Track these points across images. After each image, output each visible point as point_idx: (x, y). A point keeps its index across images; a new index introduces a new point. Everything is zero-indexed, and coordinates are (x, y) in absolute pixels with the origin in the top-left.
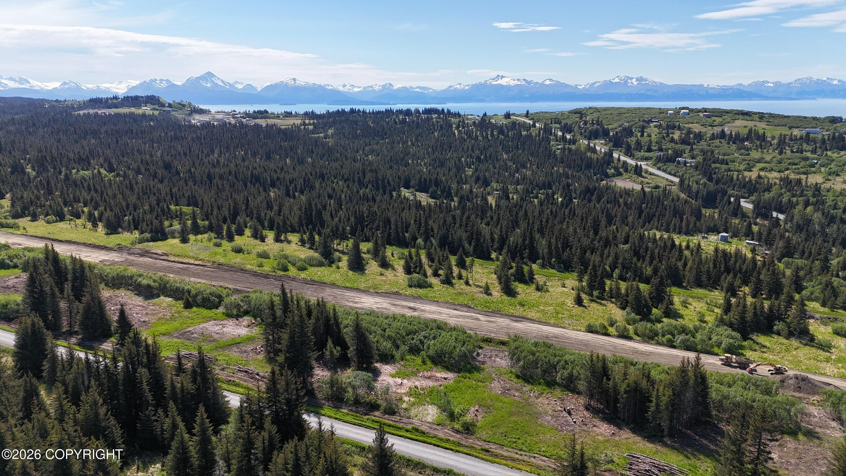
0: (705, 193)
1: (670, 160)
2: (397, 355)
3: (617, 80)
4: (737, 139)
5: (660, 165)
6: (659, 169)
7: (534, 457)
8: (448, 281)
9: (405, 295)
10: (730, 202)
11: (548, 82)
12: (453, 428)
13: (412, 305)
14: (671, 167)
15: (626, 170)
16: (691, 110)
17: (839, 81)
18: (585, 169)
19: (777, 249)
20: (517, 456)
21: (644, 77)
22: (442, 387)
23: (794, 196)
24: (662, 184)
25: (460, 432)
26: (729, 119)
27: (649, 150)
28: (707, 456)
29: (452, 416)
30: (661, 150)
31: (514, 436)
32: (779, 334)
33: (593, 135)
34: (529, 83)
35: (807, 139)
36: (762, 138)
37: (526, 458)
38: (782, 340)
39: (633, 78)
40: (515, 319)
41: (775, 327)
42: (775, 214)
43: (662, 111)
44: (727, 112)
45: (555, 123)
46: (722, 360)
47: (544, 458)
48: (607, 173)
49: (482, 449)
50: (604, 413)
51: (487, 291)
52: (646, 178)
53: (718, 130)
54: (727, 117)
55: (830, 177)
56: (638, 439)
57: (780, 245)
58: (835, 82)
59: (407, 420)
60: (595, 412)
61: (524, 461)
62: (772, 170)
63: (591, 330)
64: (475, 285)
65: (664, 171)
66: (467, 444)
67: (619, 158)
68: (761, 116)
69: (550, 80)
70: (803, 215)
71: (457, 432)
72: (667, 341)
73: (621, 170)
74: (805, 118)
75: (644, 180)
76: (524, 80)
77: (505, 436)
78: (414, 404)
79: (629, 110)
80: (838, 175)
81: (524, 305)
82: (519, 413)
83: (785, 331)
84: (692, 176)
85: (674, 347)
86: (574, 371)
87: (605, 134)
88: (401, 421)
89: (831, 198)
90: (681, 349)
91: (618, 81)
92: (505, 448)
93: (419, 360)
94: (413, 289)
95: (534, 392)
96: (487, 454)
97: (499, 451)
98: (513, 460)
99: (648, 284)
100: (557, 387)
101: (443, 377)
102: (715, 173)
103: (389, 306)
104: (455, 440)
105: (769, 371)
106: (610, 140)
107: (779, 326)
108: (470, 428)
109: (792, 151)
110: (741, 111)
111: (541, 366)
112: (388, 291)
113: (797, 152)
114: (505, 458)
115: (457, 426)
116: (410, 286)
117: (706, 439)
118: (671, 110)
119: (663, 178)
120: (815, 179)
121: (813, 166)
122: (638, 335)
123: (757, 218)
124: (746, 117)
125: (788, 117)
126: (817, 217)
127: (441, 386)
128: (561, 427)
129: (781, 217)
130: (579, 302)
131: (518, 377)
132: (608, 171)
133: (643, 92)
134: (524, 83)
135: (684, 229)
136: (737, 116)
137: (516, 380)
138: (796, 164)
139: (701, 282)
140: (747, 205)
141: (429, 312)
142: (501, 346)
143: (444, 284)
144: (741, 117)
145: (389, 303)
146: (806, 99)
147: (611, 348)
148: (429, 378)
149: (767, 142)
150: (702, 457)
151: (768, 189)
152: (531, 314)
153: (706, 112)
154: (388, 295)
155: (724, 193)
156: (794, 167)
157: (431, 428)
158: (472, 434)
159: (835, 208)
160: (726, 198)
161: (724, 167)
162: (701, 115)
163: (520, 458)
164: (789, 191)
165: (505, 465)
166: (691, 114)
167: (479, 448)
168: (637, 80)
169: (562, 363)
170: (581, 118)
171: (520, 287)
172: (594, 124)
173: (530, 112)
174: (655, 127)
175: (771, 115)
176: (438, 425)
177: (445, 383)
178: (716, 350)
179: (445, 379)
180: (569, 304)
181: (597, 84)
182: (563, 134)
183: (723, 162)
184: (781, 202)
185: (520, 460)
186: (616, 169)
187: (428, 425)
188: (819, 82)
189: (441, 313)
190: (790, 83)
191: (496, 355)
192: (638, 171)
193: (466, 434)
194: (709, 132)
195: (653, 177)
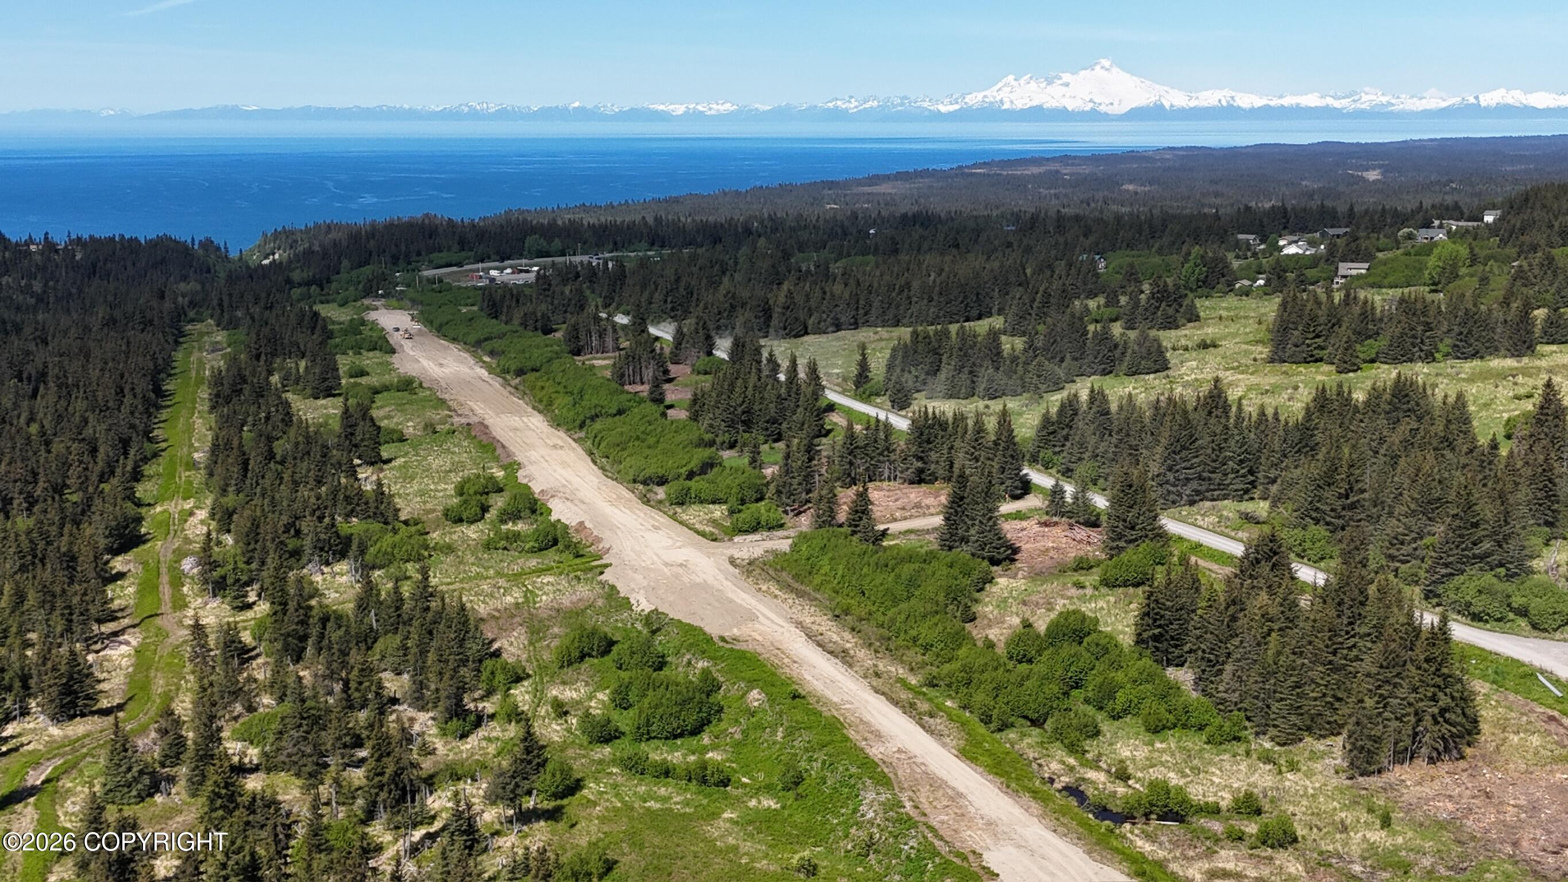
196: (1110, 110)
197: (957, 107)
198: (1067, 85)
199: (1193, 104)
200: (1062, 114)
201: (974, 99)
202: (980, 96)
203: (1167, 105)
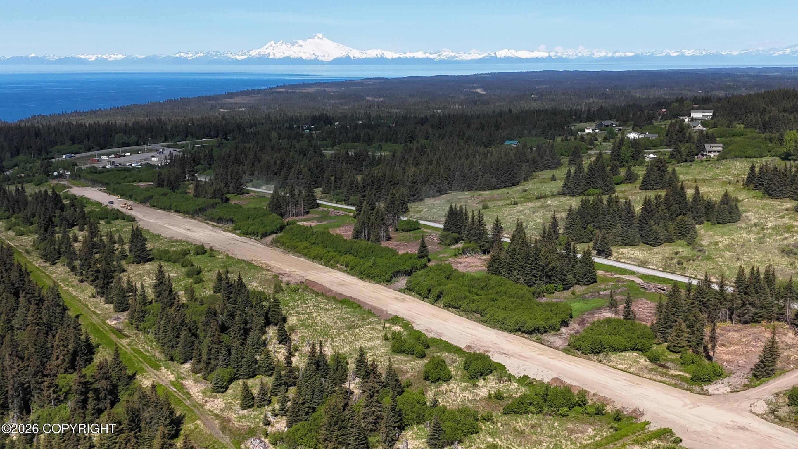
196: (323, 59)
197: (245, 57)
198: (301, 46)
199: (364, 56)
200: (300, 61)
201: (254, 53)
202: (257, 51)
203: (352, 56)
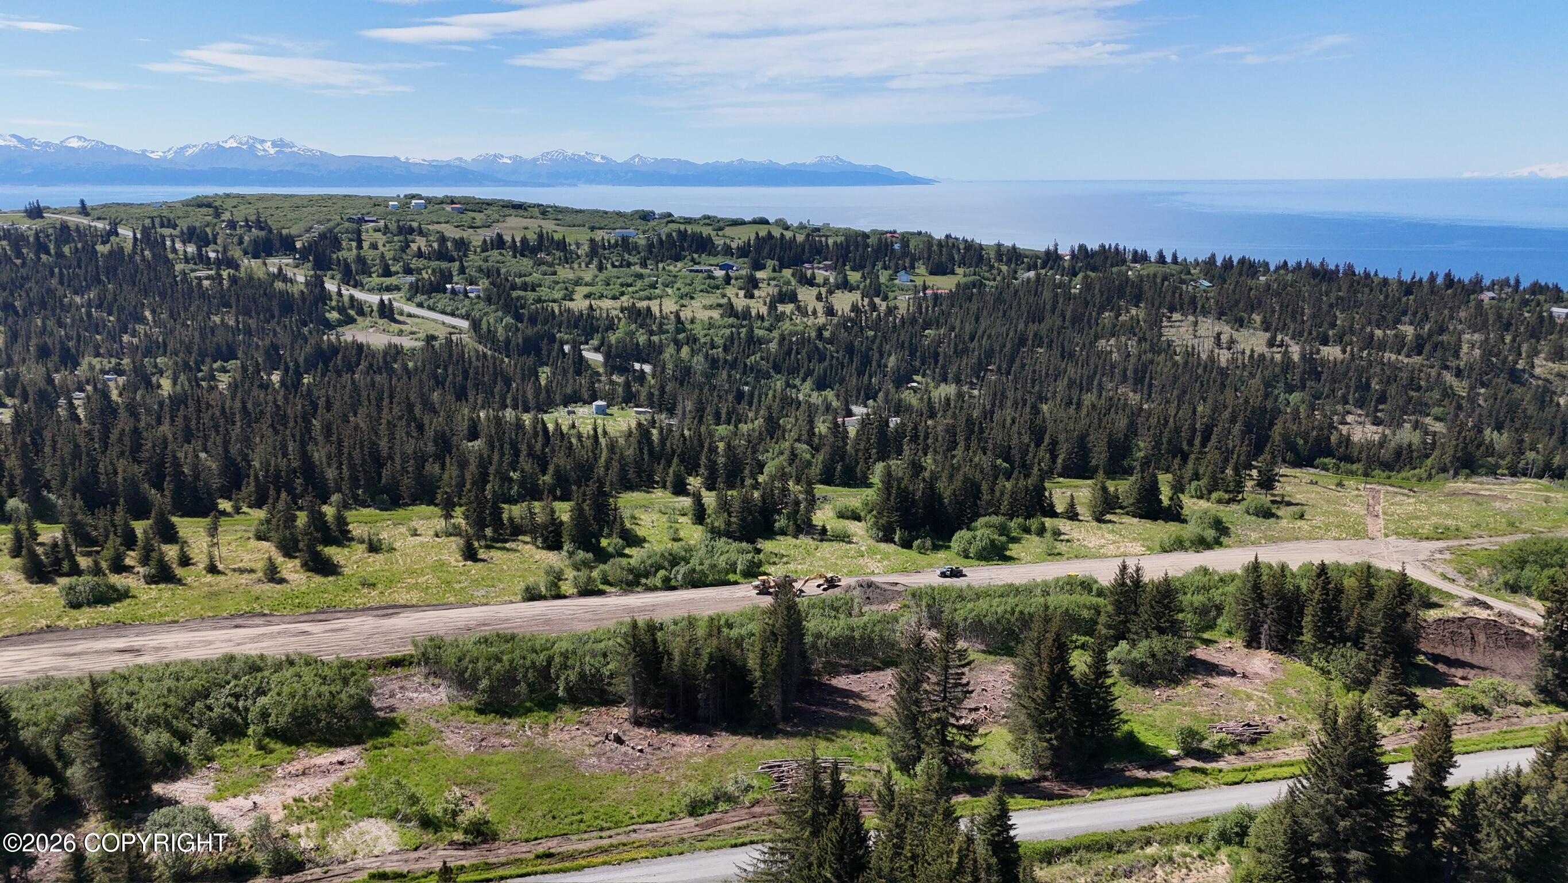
0: (520, 341)
1: (436, 287)
2: (191, 751)
3: (232, 144)
4: (524, 249)
5: (420, 298)
6: (420, 305)
7: (635, 831)
8: (163, 575)
9: (78, 627)
10: (564, 354)
11: (74, 143)
12: (452, 843)
13: (120, 643)
14: (442, 300)
15: (361, 313)
16: (429, 200)
17: (603, 158)
18: (281, 316)
19: (684, 414)
20: (606, 842)
21: (287, 139)
22: (351, 780)
23: (652, 333)
24: (441, 333)
25: (469, 844)
26: (496, 216)
27: (387, 273)
28: (849, 728)
29: (428, 823)
30: (408, 271)
31: (570, 811)
32: (783, 533)
33: (263, 249)
34: (28, 143)
35: (625, 244)
36: (562, 245)
37: (623, 839)
38: (790, 540)
39: (263, 141)
40: (380, 612)
41: (777, 525)
42: (637, 366)
43: (377, 203)
44: (489, 204)
45: (162, 226)
46: (756, 587)
47: (649, 826)
48: (327, 320)
49: (538, 857)
50: (669, 721)
51: (273, 575)
52: (404, 323)
53: (489, 234)
54: (492, 213)
55: (684, 302)
56: (748, 740)
57: (688, 408)
58: (598, 159)
59: (342, 866)
60: (655, 723)
61: (624, 845)
62: (601, 297)
63: (532, 595)
64: (234, 570)
65: (430, 308)
66: (503, 859)
67: (340, 290)
68: (544, 211)
69: (80, 138)
70: (678, 361)
71: (465, 846)
72: (663, 581)
73: (352, 312)
74: (606, 213)
75: (403, 327)
76: (14, 136)
77: (554, 818)
78: (324, 834)
79: (311, 200)
80: (692, 298)
81: (374, 585)
82: (539, 773)
83: (791, 528)
84: (485, 314)
85: (674, 588)
86: (587, 668)
87: (287, 245)
88: (330, 874)
89: (702, 333)
90: (687, 588)
91: (235, 145)
92: (574, 838)
93: (248, 747)
94: (86, 609)
95: (530, 728)
96: (552, 860)
97: (567, 847)
98: (604, 851)
99: (569, 500)
100: (560, 705)
101: (334, 760)
102: (523, 307)
103: (59, 661)
104: (475, 861)
105: (819, 586)
106: (304, 258)
107: (781, 522)
108: (483, 828)
109: (614, 266)
110: (509, 201)
111: (525, 676)
112: (23, 631)
113: (621, 266)
114: (590, 853)
115: (459, 836)
116: (75, 605)
117: (826, 706)
118: (392, 199)
119: (433, 320)
120: (670, 306)
121: (653, 286)
122: (611, 585)
123: (612, 374)
124: (521, 212)
125: (580, 211)
126: (699, 363)
127: (347, 780)
128: (627, 766)
129: (647, 368)
130: (470, 554)
131: (480, 711)
132: (327, 315)
133: (290, 168)
134: (14, 142)
135: (532, 403)
136: (507, 211)
137: (481, 719)
138: (631, 285)
139: (629, 481)
140: (594, 358)
141: (177, 647)
142: (394, 669)
143: (156, 583)
144: (512, 211)
145: (54, 655)
146: (562, 185)
147: (588, 616)
148: (304, 774)
149: (571, 252)
150: (843, 732)
151: (611, 326)
152: (402, 598)
153: (453, 203)
154: (26, 637)
155: (552, 339)
156: (630, 289)
157: (406, 861)
158: (494, 840)
159: (713, 347)
160: (556, 346)
161: (531, 296)
162: (448, 208)
163: (614, 841)
164: (641, 326)
165: (605, 863)
166: (429, 207)
167: (532, 856)
168: (274, 144)
169: (557, 659)
170: (217, 214)
171: (333, 552)
172: (251, 227)
173: (88, 204)
174: (375, 231)
175: (558, 210)
176: (416, 849)
177: (346, 771)
178: (731, 577)
179: (341, 763)
180: (454, 563)
181: (190, 151)
182: (199, 249)
183: (525, 287)
184: (638, 344)
185: (617, 847)
186: (341, 310)
187: (395, 857)
188: (576, 159)
189: (210, 643)
190: (535, 160)
191: (401, 688)
192: (386, 312)
193: (484, 842)
194: (476, 238)
195: (417, 320)
